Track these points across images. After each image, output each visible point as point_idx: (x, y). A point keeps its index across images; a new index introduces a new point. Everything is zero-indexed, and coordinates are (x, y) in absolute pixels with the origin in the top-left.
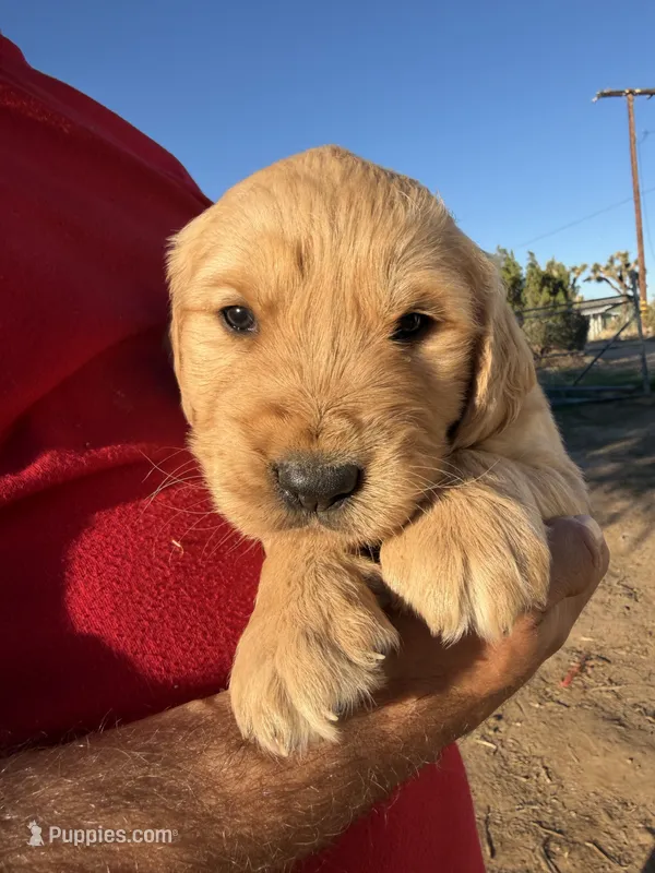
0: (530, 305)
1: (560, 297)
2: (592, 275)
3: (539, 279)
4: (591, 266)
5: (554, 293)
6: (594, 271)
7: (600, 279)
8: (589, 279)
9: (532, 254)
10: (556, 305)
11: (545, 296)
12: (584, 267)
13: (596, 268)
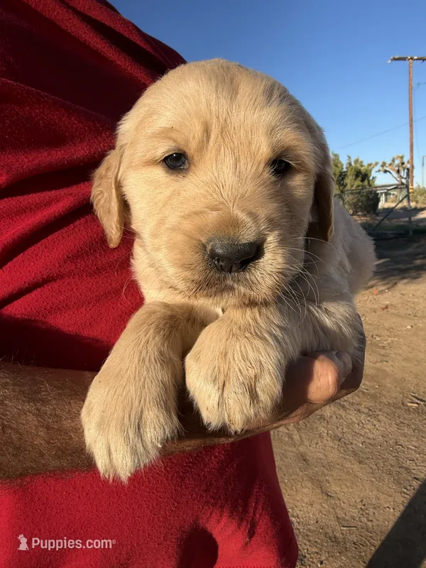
0: (348, 187)
1: (366, 183)
2: (381, 168)
3: (355, 173)
4: (381, 163)
5: (363, 181)
6: (382, 166)
7: (386, 171)
8: (379, 171)
9: (349, 157)
10: (364, 187)
11: (358, 182)
12: (377, 164)
13: (383, 165)
